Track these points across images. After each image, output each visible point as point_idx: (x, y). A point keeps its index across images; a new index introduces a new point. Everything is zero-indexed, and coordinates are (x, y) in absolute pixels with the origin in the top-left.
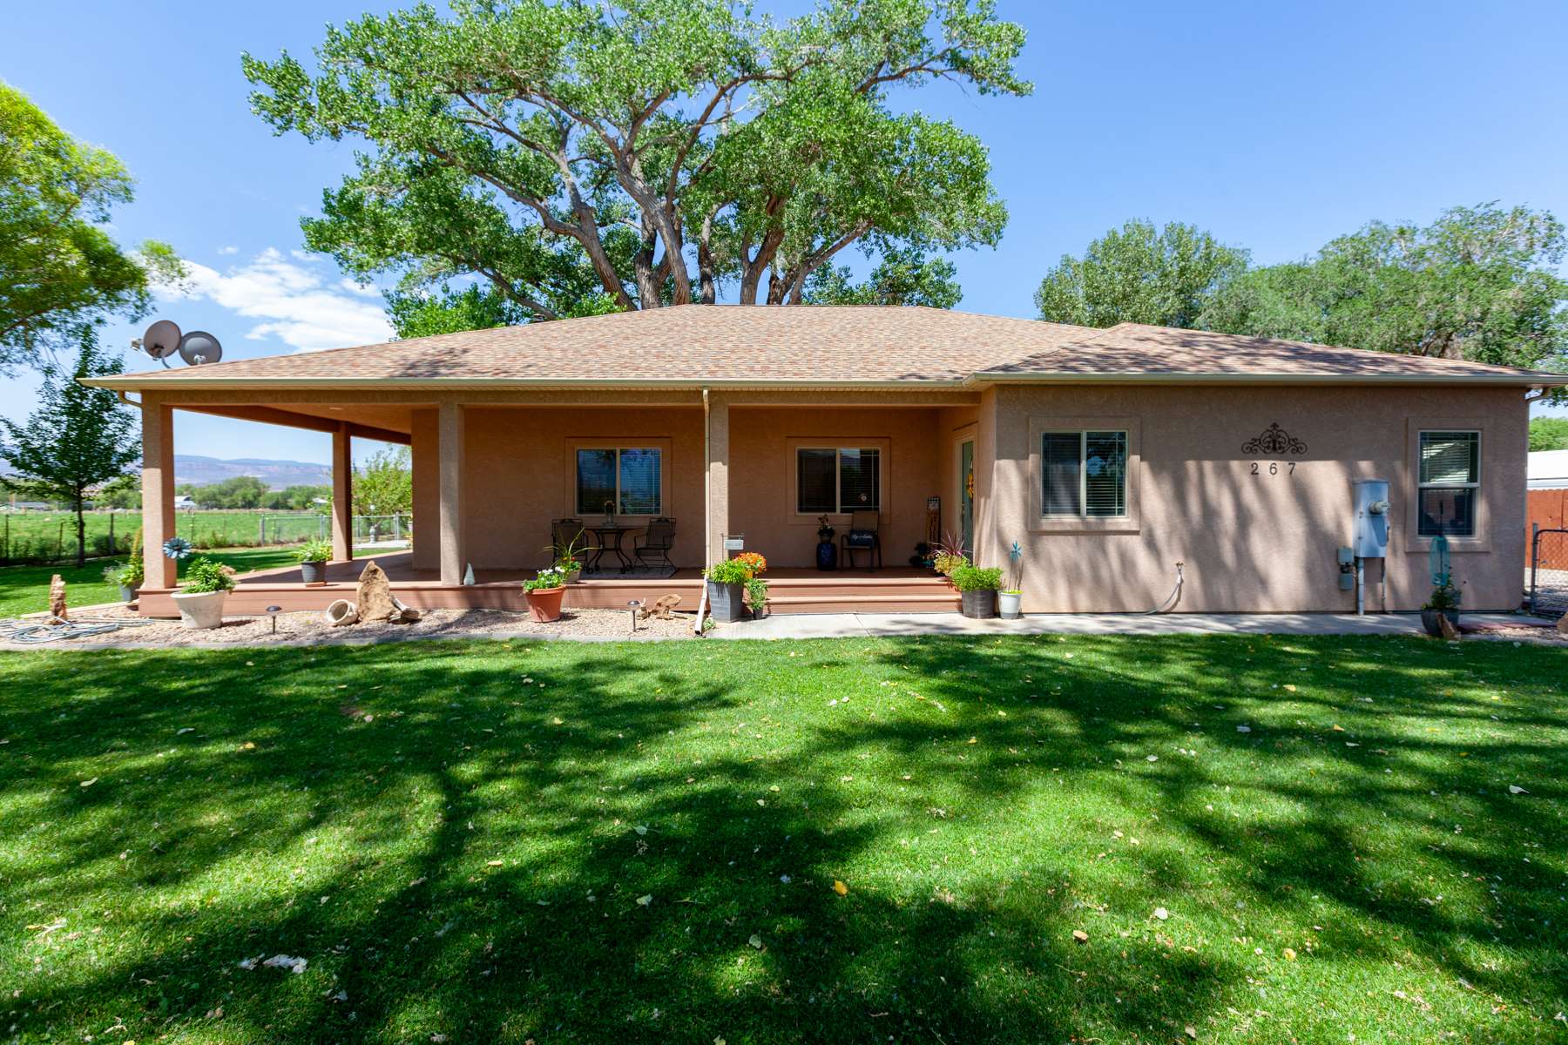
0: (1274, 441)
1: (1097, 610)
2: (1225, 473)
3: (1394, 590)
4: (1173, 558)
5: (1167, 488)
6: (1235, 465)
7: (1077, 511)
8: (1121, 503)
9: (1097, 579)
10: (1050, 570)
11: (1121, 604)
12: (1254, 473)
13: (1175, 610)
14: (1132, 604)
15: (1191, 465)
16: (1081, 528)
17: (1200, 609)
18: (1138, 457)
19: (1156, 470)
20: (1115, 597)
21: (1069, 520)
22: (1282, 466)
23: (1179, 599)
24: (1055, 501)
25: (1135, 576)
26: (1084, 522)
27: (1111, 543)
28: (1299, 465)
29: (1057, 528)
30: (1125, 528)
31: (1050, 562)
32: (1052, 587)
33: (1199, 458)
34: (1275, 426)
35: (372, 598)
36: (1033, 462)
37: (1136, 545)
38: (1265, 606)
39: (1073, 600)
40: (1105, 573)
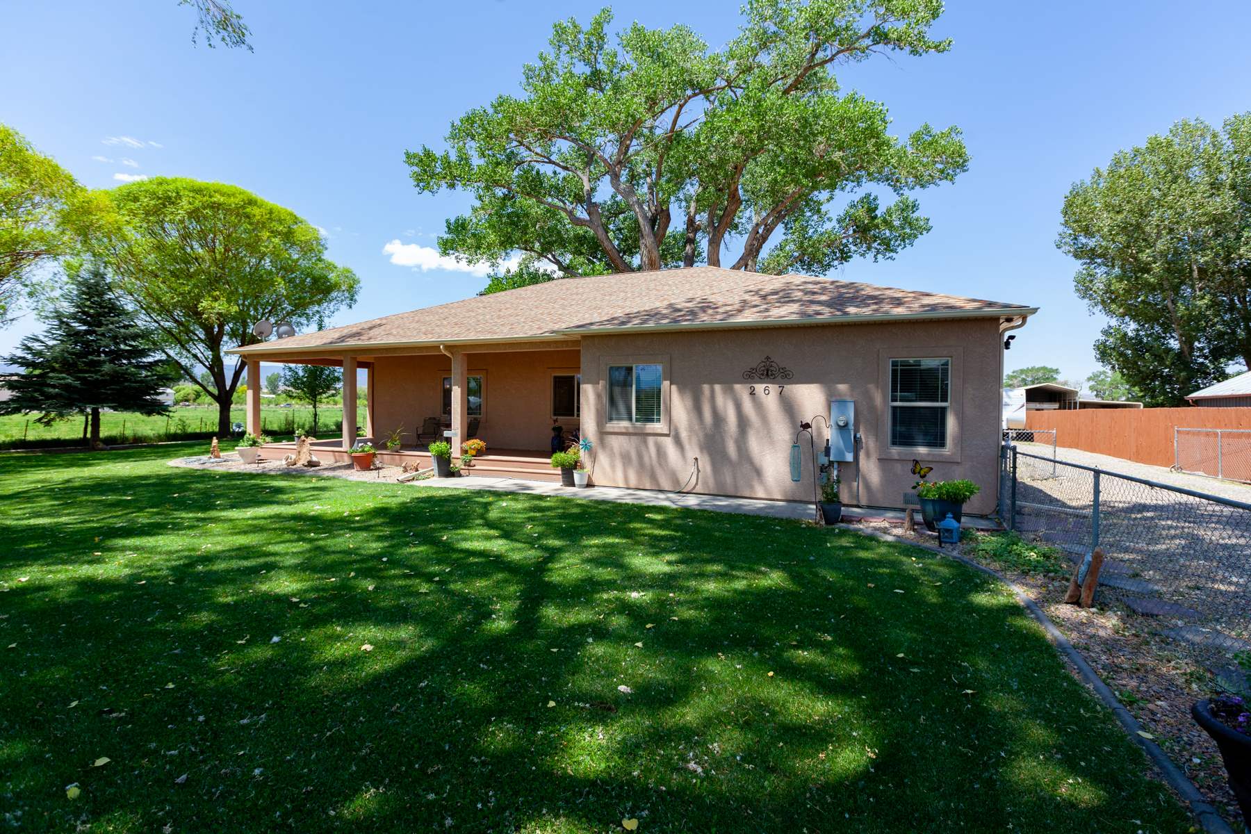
0: (768, 371)
1: (641, 487)
2: (729, 391)
3: (868, 486)
4: (693, 451)
5: (689, 403)
6: (737, 387)
7: (630, 419)
8: (659, 414)
9: (641, 464)
10: (612, 455)
11: (658, 483)
12: (752, 393)
13: (694, 491)
14: (665, 484)
15: (706, 387)
16: (631, 430)
17: (712, 492)
18: (668, 382)
19: (681, 391)
20: (653, 477)
21: (624, 424)
22: (773, 389)
23: (697, 484)
24: (618, 412)
25: (666, 461)
26: (635, 427)
27: (651, 440)
28: (788, 387)
29: (616, 430)
30: (659, 431)
31: (612, 450)
32: (613, 467)
33: (712, 383)
34: (768, 358)
35: (301, 454)
36: (602, 384)
37: (668, 443)
38: (761, 494)
39: (626, 479)
40: (646, 459)
